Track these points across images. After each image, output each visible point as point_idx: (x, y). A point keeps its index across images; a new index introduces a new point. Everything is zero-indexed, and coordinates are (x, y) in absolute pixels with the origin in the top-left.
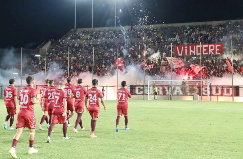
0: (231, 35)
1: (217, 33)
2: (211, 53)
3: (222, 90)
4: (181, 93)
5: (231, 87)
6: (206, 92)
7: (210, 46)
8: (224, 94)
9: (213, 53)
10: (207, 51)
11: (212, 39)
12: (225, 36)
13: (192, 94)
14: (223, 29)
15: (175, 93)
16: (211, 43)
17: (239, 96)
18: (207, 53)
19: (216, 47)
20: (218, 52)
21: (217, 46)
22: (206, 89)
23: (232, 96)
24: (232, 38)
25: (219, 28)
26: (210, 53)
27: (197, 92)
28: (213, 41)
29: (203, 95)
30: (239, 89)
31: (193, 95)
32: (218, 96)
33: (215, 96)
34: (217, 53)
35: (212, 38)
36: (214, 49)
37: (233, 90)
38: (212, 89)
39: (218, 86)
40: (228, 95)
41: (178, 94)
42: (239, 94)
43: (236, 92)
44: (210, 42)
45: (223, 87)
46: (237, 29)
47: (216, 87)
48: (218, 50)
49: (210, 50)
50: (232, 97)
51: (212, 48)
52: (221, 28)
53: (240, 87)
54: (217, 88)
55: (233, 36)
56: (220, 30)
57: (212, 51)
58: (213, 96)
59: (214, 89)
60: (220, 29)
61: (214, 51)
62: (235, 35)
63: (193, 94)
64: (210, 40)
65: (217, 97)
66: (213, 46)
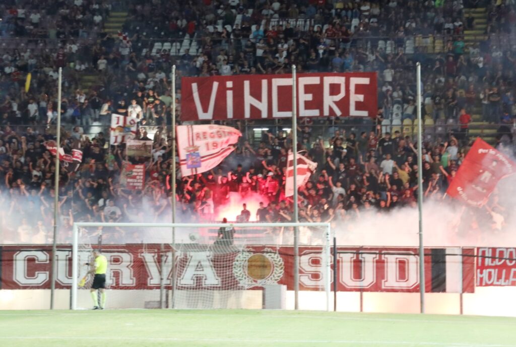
0: (408, 39)
1: (353, 28)
2: (331, 109)
3: (380, 266)
4: (211, 278)
5: (416, 252)
6: (316, 276)
7: (329, 80)
8: (387, 284)
9: (338, 113)
10: (317, 103)
11: (332, 53)
12: (386, 40)
13: (259, 281)
14: (376, 11)
15: (187, 277)
16: (330, 68)
17: (444, 290)
18: (315, 113)
19: (352, 88)
20: (359, 106)
21: (354, 81)
22: (316, 262)
23: (417, 291)
24: (412, 52)
25: (359, 6)
26: (326, 113)
27: (279, 272)
28: (337, 60)
29: (303, 287)
30: (444, 262)
31: (262, 288)
32: (361, 290)
33: (351, 290)
34: (353, 112)
35: (333, 48)
36: (342, 95)
37: (423, 265)
38: (338, 262)
39: (361, 248)
40: (403, 284)
41: (199, 284)
42: (444, 281)
43: (433, 274)
44: (324, 67)
45: (381, 252)
46: (434, 14)
47: (355, 251)
48: (358, 100)
49: (329, 101)
50: (417, 295)
51: (334, 89)
52: (371, 7)
53: (447, 252)
54: (357, 257)
55: (417, 45)
56: (366, 17)
57: (336, 103)
58: (344, 289)
59: (347, 260)
60: (367, 13)
61: (343, 104)
62: (423, 38)
63: (260, 283)
64: (326, 56)
65: (358, 293)
66: (340, 80)
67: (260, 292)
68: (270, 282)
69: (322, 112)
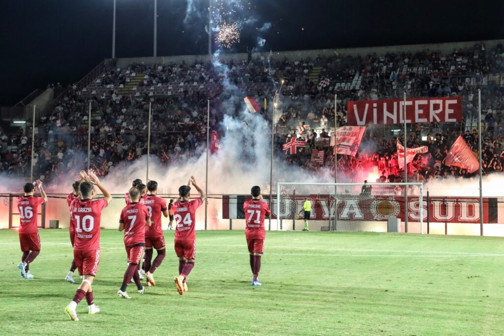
0: (485, 77)
1: (451, 71)
2: (434, 119)
3: (457, 208)
4: (358, 214)
5: (478, 200)
6: (417, 213)
7: (432, 102)
8: (462, 218)
9: (438, 120)
10: (426, 114)
11: (438, 86)
12: (470, 78)
13: (386, 216)
14: (466, 61)
15: (345, 214)
17: (496, 222)
18: (425, 120)
19: (447, 106)
20: (451, 116)
21: (448, 102)
22: (418, 205)
23: (479, 223)
24: (486, 84)
25: (455, 59)
26: (431, 120)
27: (397, 211)
28: (440, 90)
29: (411, 220)
30: (496, 206)
31: (387, 220)
32: (446, 222)
33: (439, 222)
34: (447, 120)
35: (438, 83)
36: (441, 110)
37: (482, 208)
38: (432, 206)
39: (446, 198)
40: (471, 219)
41: (351, 217)
42: (496, 216)
43: (489, 212)
44: (433, 94)
45: (457, 200)
46: (500, 62)
47: (442, 200)
48: (450, 113)
49: (432, 113)
50: (478, 225)
51: (436, 107)
52: (463, 59)
53: (498, 200)
54: (444, 203)
55: (489, 80)
56: (459, 65)
57: (437, 115)
58: (435, 221)
59: (437, 204)
60: (460, 63)
61: (441, 115)
62: (493, 75)
63: (386, 217)
64: (434, 87)
65: (444, 224)
66: (439, 102)
67: (386, 222)
68: (392, 217)
69: (428, 120)
